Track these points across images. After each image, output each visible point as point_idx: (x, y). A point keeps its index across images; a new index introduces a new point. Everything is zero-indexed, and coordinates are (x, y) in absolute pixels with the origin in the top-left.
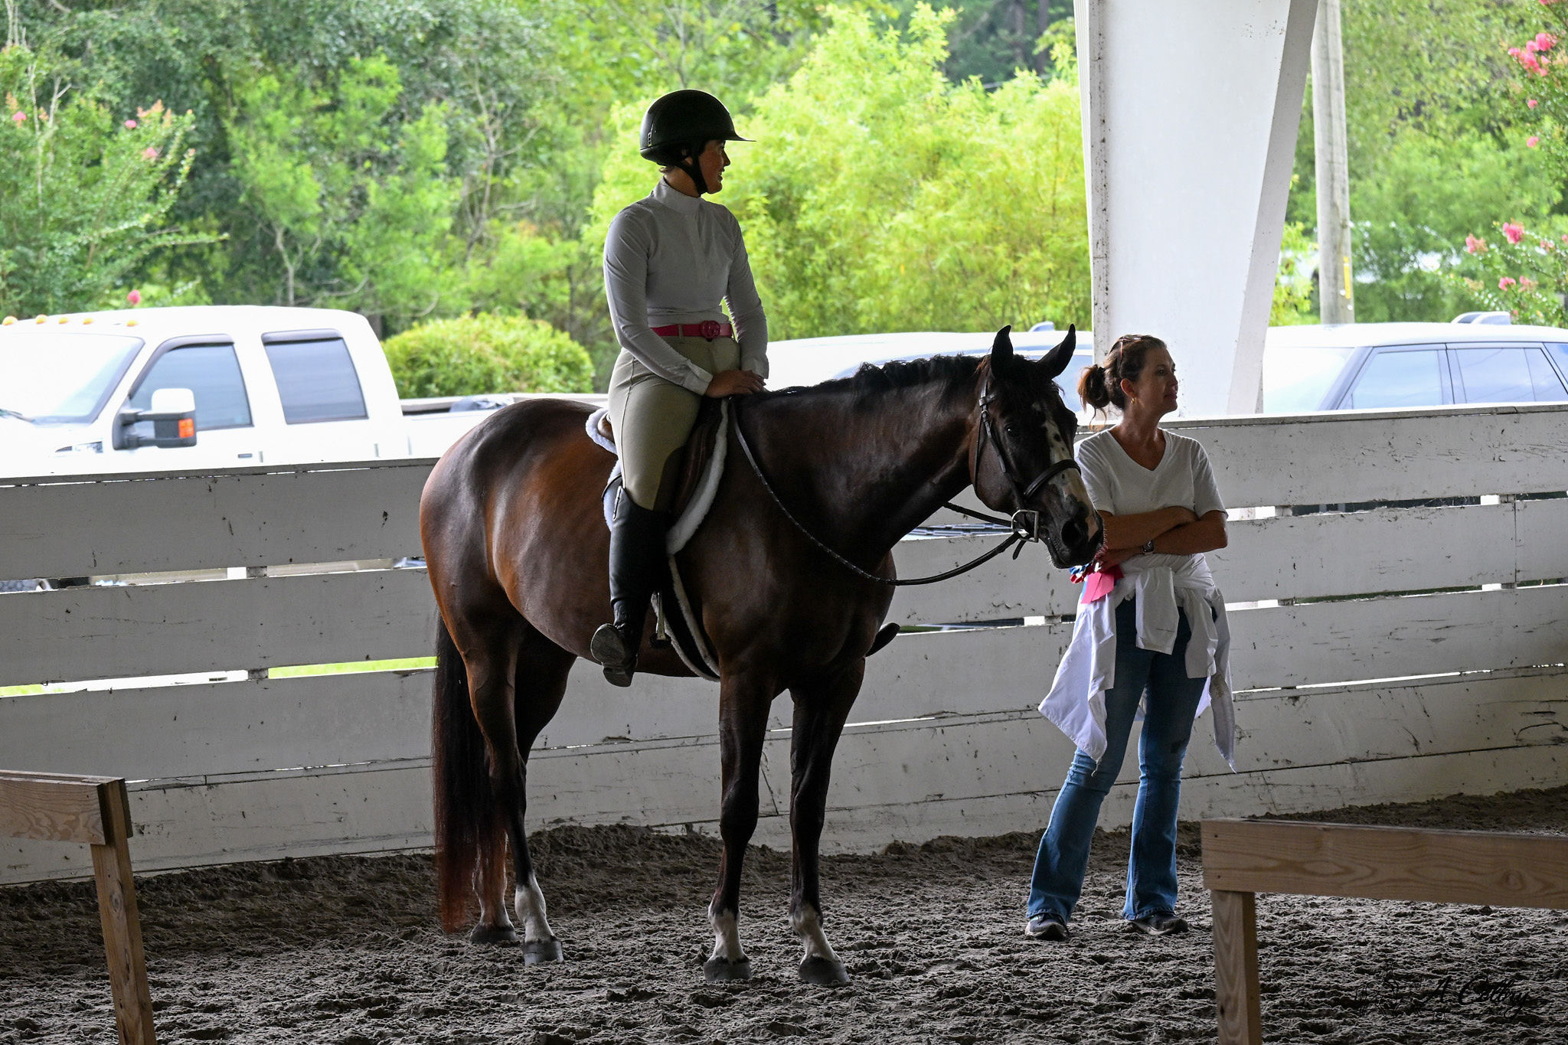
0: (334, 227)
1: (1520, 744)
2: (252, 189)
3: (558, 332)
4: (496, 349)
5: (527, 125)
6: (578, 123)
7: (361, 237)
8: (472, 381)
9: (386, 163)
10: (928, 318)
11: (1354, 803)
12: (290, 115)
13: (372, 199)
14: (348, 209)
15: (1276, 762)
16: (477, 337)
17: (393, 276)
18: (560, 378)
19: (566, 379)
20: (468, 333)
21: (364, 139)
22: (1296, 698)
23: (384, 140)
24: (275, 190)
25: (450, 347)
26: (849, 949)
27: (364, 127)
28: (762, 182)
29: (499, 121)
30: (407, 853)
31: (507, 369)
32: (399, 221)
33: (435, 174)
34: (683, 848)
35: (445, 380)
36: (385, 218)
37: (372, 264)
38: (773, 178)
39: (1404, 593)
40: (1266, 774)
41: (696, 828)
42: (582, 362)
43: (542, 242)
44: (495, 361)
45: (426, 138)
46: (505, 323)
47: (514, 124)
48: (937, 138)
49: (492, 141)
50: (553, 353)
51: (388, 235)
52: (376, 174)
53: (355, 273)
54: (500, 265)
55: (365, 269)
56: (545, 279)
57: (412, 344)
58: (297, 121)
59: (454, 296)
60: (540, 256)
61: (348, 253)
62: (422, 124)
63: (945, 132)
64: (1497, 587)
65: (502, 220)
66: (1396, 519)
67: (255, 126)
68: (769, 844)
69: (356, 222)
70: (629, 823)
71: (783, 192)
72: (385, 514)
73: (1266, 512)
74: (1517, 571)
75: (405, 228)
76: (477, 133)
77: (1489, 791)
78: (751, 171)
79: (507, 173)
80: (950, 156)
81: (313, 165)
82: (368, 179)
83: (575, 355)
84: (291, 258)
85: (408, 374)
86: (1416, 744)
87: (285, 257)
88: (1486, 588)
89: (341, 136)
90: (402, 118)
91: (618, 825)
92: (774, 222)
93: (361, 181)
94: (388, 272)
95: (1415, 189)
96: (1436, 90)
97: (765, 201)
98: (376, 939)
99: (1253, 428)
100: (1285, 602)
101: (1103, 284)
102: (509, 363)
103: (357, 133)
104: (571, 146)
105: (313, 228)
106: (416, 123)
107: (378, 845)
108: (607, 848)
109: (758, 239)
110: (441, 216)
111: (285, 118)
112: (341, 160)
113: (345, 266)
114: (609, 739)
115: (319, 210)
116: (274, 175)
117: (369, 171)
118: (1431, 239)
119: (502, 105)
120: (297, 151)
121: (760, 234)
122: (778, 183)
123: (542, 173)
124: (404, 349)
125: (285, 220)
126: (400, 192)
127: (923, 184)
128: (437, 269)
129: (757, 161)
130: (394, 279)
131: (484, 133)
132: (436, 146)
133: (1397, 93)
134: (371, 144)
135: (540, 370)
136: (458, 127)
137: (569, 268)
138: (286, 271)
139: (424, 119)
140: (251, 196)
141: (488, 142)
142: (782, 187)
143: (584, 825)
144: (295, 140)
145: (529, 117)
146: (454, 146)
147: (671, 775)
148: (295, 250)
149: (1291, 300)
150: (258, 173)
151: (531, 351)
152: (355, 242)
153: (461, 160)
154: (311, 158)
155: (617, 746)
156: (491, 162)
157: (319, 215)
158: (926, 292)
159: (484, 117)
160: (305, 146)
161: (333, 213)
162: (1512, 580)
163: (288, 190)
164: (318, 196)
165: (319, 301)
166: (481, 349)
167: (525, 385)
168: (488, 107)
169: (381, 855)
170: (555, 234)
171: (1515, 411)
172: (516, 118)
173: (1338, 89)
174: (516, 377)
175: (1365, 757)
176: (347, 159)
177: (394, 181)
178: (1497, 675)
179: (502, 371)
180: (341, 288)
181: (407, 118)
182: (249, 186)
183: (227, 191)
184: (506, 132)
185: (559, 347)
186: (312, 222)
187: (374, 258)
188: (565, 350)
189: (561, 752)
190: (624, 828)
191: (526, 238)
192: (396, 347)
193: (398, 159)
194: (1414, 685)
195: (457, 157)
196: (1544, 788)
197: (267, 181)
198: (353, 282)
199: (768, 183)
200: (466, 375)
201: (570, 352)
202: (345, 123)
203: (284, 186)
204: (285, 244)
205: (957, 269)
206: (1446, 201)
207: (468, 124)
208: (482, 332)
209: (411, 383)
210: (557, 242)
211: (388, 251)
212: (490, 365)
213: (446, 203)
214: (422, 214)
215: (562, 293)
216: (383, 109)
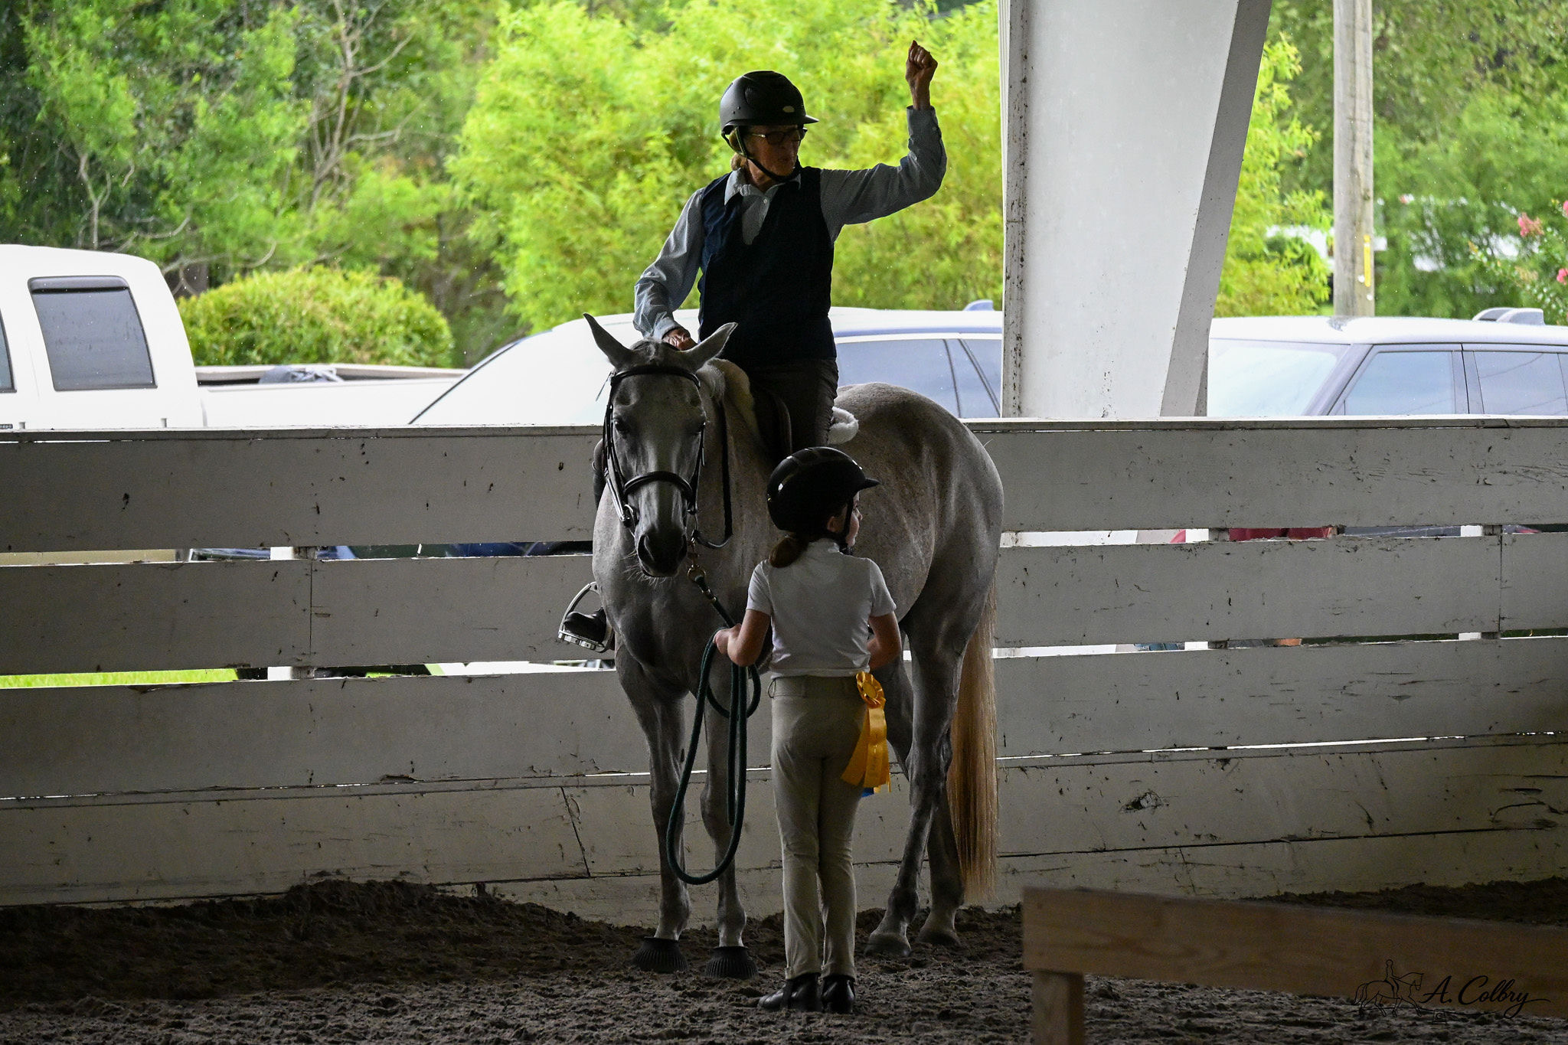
0: (151, 153)
1: (1497, 827)
2: (53, 103)
3: (410, 292)
4: (334, 310)
5: (394, 36)
6: (458, 37)
7: (185, 166)
8: (303, 345)
9: (219, 77)
10: (860, 292)
11: (1290, 890)
12: (102, 14)
13: (200, 123)
14: (169, 132)
15: (1199, 836)
16: (313, 292)
17: (221, 217)
18: (410, 349)
19: (418, 350)
20: (300, 289)
21: (193, 47)
22: (1226, 761)
23: (216, 49)
24: (82, 106)
25: (277, 305)
26: (655, 1038)
27: (191, 33)
28: (667, 118)
29: (359, 32)
30: (137, 905)
31: (346, 335)
32: (232, 150)
33: (278, 95)
34: (471, 912)
35: (268, 346)
36: (215, 146)
37: (198, 200)
38: (682, 112)
39: (1361, 639)
40: (1186, 850)
41: (489, 888)
42: (439, 329)
43: (406, 183)
44: (332, 325)
45: (269, 50)
46: (346, 278)
47: (378, 35)
48: (879, 73)
49: (350, 55)
50: (403, 317)
51: (217, 167)
52: (206, 91)
53: (175, 210)
54: (354, 209)
55: (188, 207)
56: (408, 229)
57: (232, 300)
58: (110, 22)
59: (296, 243)
60: (405, 199)
61: (166, 187)
62: (266, 32)
63: (891, 65)
64: (1476, 636)
65: (362, 152)
66: (1356, 548)
67: (59, 27)
68: (577, 912)
69: (179, 149)
70: (408, 879)
71: (693, 130)
72: (126, 496)
73: (1196, 536)
74: (1501, 618)
75: (239, 158)
76: (331, 44)
77: (1457, 882)
78: (656, 104)
79: (368, 94)
80: (895, 94)
81: (129, 77)
82: (196, 96)
83: (431, 320)
84: (95, 189)
85: (225, 337)
86: (1370, 821)
87: (90, 188)
88: (1463, 637)
89: (165, 42)
90: (240, 23)
91: (395, 882)
92: (680, 166)
93: (188, 99)
94: (217, 210)
95: (1490, 155)
96: (1522, 35)
97: (668, 141)
98: (89, 1004)
99: (1188, 434)
100: (1218, 644)
101: (1017, 253)
102: (348, 328)
103: (185, 39)
104: (448, 64)
105: (125, 155)
106: (258, 31)
107: (102, 895)
108: (379, 908)
109: (657, 186)
110: (283, 146)
111: (95, 18)
112: (163, 71)
113: (165, 203)
114: (391, 778)
115: (134, 132)
116: (80, 86)
117: (197, 85)
118: (1507, 218)
119: (363, 12)
120: (110, 59)
121: (659, 181)
122: (688, 118)
123: (413, 97)
124: (221, 307)
125: (92, 143)
126: (235, 115)
127: (861, 127)
128: (275, 212)
129: (664, 92)
130: (222, 220)
131: (340, 45)
132: (282, 60)
133: (1474, 38)
134: (202, 54)
135: (387, 339)
136: (309, 35)
137: (439, 216)
138: (90, 205)
139: (269, 26)
140: (52, 114)
141: (344, 56)
142: (691, 123)
143: (354, 880)
144: (108, 45)
145: (400, 27)
146: (304, 59)
147: (461, 824)
148: (102, 180)
149: (1307, 286)
150: (61, 83)
151: (376, 315)
152: (176, 171)
153: (310, 78)
154: (127, 69)
155: (397, 786)
156: (348, 82)
157: (133, 138)
158: (860, 261)
159: (342, 26)
160: (120, 53)
161: (150, 136)
162: (1495, 629)
163: (98, 106)
164: (133, 115)
165: (130, 243)
166: (314, 309)
167: (367, 356)
168: (347, 13)
169: (106, 906)
170: (422, 173)
171: (1505, 425)
172: (381, 27)
173: (1365, 30)
174: (358, 346)
175: (1306, 835)
176: (170, 72)
177: (228, 100)
178: (1472, 741)
179: (340, 338)
180: (157, 228)
181: (246, 23)
182: (48, 99)
183: (20, 105)
184: (367, 45)
185: (411, 310)
186: (125, 147)
187: (200, 195)
188: (418, 315)
189: (330, 791)
190: (401, 885)
191: (387, 178)
192: (211, 304)
193: (234, 72)
194: (1370, 751)
195: (306, 73)
196: (1522, 880)
197: (71, 93)
198: (172, 222)
199: (675, 119)
200: (295, 340)
201: (424, 317)
202: (170, 26)
203: (93, 99)
204: (90, 174)
205: (900, 233)
206: (1525, 171)
207: (322, 34)
208: (318, 288)
209: (227, 349)
210: (425, 182)
211: (215, 187)
212: (325, 330)
213: (291, 130)
214: (261, 143)
215: (429, 247)
216: (217, 12)
